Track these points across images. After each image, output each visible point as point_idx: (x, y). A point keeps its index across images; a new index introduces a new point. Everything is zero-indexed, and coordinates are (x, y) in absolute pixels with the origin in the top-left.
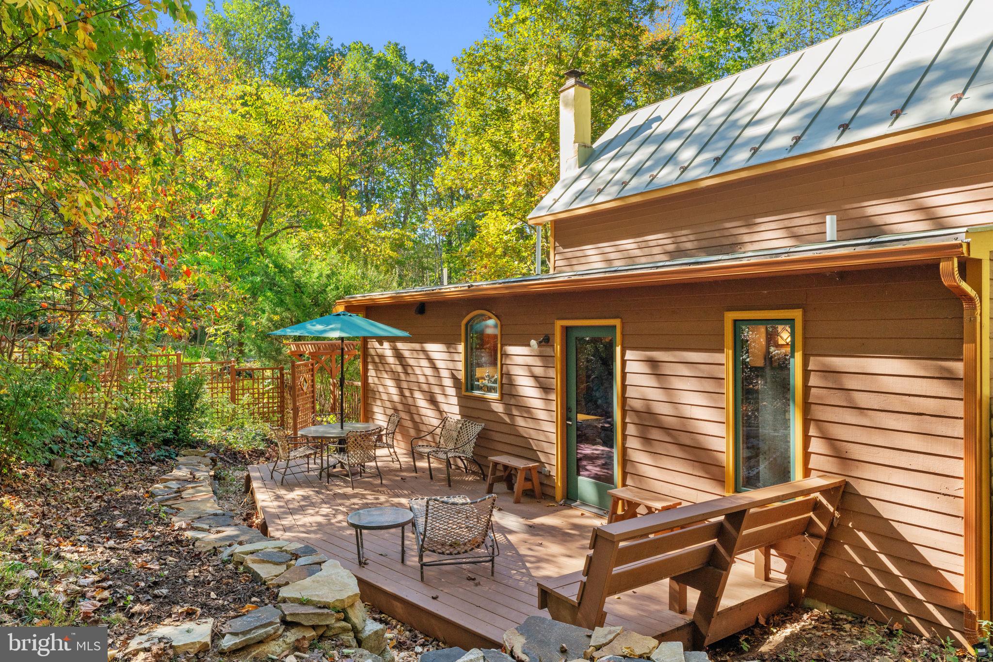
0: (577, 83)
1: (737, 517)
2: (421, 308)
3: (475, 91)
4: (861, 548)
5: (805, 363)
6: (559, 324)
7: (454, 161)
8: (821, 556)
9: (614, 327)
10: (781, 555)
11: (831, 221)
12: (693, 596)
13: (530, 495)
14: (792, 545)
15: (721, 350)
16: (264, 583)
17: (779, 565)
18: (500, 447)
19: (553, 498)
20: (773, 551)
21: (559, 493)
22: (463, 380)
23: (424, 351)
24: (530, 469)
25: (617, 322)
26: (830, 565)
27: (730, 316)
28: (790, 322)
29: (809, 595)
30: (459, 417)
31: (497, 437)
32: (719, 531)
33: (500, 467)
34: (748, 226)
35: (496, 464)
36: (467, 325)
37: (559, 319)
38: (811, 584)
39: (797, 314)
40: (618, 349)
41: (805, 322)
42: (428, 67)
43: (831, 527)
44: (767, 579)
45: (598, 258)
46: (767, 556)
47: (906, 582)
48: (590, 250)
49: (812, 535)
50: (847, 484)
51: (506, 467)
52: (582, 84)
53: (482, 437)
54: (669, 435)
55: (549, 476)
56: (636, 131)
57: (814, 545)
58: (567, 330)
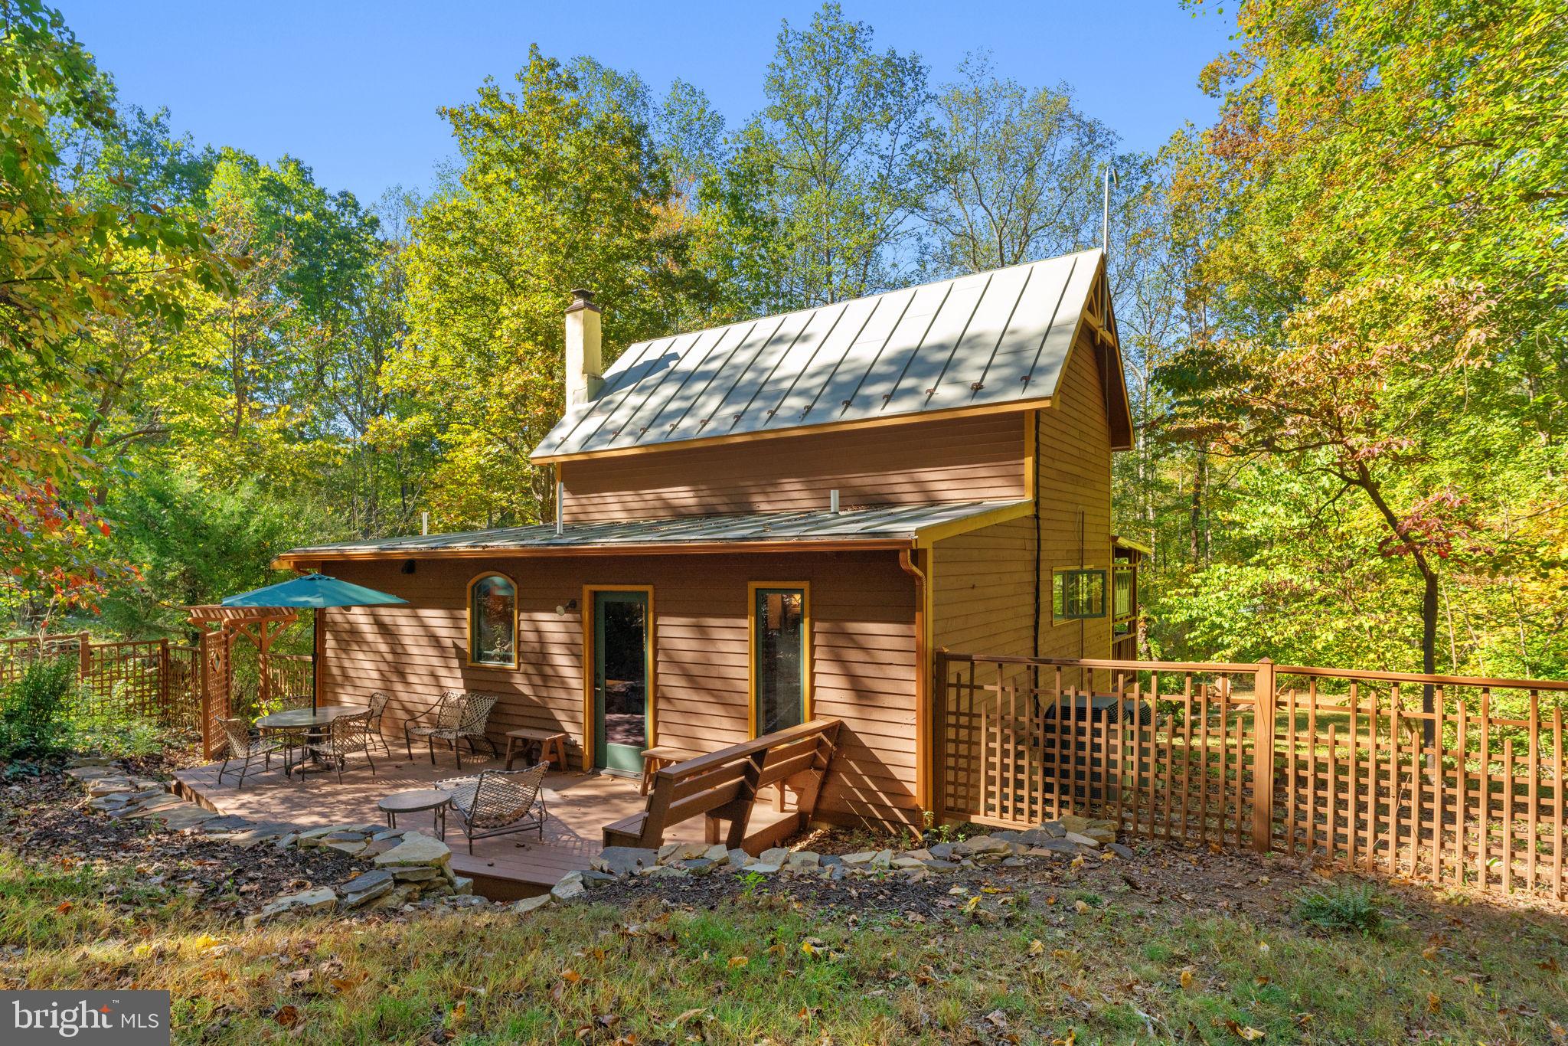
0: (586, 305)
1: (760, 755)
2: (410, 566)
3: (440, 268)
4: (851, 774)
5: (812, 626)
6: (587, 589)
7: (408, 356)
8: (823, 785)
9: (646, 593)
10: (793, 789)
11: (834, 495)
12: (726, 825)
13: (555, 768)
14: (801, 779)
15: (744, 616)
16: (353, 857)
17: (791, 797)
18: (518, 721)
19: (580, 768)
20: (787, 787)
21: (587, 763)
22: (468, 651)
23: (417, 617)
24: (554, 741)
25: (649, 588)
26: (830, 791)
27: (753, 586)
28: (800, 591)
29: (814, 819)
30: (464, 692)
31: (512, 710)
32: (746, 769)
33: (519, 743)
34: (766, 493)
35: (515, 739)
36: (473, 588)
37: (587, 583)
38: (816, 809)
39: (805, 585)
40: (651, 616)
41: (812, 593)
42: (348, 202)
43: (830, 760)
44: (783, 811)
45: (617, 507)
46: (782, 791)
47: (881, 795)
48: (610, 497)
49: (816, 769)
50: (842, 723)
51: (525, 741)
52: (593, 308)
53: (495, 711)
54: (713, 696)
55: (575, 746)
56: (652, 367)
57: (817, 776)
58: (596, 594)
